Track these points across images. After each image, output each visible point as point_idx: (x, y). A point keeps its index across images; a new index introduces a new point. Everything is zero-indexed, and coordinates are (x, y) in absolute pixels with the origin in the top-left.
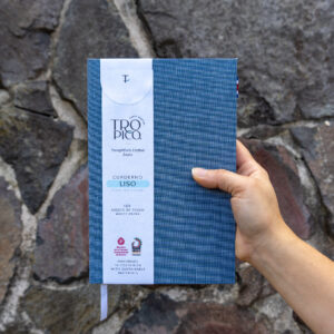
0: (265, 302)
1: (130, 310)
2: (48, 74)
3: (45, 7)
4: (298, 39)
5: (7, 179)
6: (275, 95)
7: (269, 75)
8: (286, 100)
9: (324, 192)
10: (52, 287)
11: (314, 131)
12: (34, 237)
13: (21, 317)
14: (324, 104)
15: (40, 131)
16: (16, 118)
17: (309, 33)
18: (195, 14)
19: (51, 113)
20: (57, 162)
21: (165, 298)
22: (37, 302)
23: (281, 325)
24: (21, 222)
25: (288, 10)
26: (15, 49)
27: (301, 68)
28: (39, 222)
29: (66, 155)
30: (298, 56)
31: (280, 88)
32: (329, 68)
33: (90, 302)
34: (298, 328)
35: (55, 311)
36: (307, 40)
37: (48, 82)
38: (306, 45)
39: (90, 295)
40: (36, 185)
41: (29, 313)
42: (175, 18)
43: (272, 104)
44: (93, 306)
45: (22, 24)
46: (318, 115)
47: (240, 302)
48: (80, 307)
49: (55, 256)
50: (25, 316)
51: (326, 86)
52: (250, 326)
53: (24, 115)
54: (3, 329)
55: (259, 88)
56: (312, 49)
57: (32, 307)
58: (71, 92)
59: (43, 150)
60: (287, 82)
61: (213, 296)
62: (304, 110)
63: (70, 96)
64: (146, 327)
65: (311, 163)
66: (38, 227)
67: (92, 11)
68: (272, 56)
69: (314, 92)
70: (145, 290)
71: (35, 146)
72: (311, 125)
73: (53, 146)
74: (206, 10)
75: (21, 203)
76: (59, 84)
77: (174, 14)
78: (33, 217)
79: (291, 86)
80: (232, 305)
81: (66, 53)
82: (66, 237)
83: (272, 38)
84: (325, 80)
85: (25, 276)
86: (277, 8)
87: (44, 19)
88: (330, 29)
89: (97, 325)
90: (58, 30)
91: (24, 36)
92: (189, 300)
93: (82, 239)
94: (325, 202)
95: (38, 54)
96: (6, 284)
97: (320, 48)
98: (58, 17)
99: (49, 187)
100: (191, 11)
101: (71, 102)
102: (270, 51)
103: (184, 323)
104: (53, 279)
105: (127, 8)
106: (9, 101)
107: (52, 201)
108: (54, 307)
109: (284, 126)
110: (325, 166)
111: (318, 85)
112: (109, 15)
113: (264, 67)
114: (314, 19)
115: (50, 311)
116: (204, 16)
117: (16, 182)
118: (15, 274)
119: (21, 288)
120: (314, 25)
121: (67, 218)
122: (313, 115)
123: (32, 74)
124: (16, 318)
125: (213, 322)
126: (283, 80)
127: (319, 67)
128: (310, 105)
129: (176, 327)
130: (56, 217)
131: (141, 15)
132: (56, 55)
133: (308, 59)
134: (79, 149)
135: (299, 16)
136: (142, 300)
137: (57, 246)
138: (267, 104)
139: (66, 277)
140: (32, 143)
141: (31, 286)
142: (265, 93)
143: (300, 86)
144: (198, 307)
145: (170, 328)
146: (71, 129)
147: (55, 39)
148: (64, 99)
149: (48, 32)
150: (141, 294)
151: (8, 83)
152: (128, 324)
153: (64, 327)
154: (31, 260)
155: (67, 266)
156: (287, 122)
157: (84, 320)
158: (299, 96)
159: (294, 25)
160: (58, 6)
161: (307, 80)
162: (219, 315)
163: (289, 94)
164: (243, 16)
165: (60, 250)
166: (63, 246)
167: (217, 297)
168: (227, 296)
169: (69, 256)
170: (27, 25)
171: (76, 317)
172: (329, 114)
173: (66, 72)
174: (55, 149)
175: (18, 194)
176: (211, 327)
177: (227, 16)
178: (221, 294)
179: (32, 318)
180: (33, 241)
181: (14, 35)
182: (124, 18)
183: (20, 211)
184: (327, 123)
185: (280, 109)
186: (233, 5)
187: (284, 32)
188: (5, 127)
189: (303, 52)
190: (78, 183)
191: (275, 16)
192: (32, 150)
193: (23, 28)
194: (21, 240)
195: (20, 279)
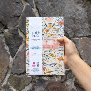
0: (67, 81)
1: (34, 82)
2: (18, 26)
3: (18, 11)
4: (74, 19)
5: (7, 49)
6: (69, 31)
7: (68, 27)
8: (72, 33)
9: (81, 54)
10: (16, 76)
11: (78, 40)
12: (12, 63)
13: (8, 83)
14: (80, 34)
15: (15, 38)
16: (10, 36)
17: (77, 18)
18: (51, 14)
19: (18, 34)
20: (19, 46)
21: (43, 79)
22: (12, 79)
23: (71, 87)
24: (9, 60)
25: (72, 13)
26: (11, 20)
27: (75, 26)
28: (14, 60)
29: (21, 44)
30: (74, 23)
31: (70, 30)
32: (81, 26)
33: (25, 80)
34: (75, 88)
35: (16, 82)
36: (76, 20)
37: (18, 28)
38: (76, 21)
39: (25, 78)
40: (13, 51)
41: (10, 82)
42: (46, 14)
43: (68, 33)
44: (25, 81)
45: (13, 15)
46: (79, 36)
47: (61, 81)
48: (22, 81)
49: (17, 68)
50: (9, 83)
51: (81, 30)
52: (64, 87)
53: (12, 35)
54: (3, 86)
55: (65, 30)
56: (77, 21)
57: (10, 81)
58: (23, 30)
59: (16, 43)
60: (72, 29)
61: (54, 79)
62: (76, 35)
63: (23, 31)
64: (38, 87)
65: (78, 47)
66: (13, 61)
67: (28, 12)
68: (68, 23)
69: (78, 31)
70: (38, 77)
71: (14, 42)
72: (78, 38)
73: (18, 42)
74: (54, 13)
75: (10, 55)
76: (20, 28)
77: (46, 13)
78: (12, 59)
79: (73, 29)
80: (59, 82)
81: (22, 21)
82: (20, 63)
83: (68, 19)
84: (80, 28)
85: (9, 73)
86: (69, 13)
87: (18, 14)
88: (81, 17)
89: (26, 86)
90: (21, 16)
91: (13, 17)
92: (49, 80)
93: (23, 64)
94: (81, 56)
95: (16, 21)
96: (5, 75)
97: (79, 21)
98: (21, 14)
99: (17, 51)
100: (50, 13)
101: (23, 32)
102: (68, 22)
103: (47, 86)
104: (16, 74)
105: (36, 12)
106: (9, 32)
107: (17, 55)
108: (16, 81)
109: (71, 39)
110: (81, 48)
111: (79, 29)
112: (32, 13)
113: (66, 25)
114: (78, 15)
115: (15, 82)
116: (53, 14)
117: (9, 50)
118: (7, 72)
119: (8, 76)
120: (78, 16)
121: (20, 59)
122: (78, 36)
123: (14, 26)
124: (6, 83)
125: (54, 86)
126: (71, 28)
127: (79, 25)
128: (77, 34)
129: (45, 87)
130: (18, 59)
131: (39, 14)
132: (20, 22)
133: (76, 24)
134: (24, 43)
135: (74, 14)
136: (37, 80)
137: (18, 66)
138: (67, 33)
139: (19, 73)
140: (13, 41)
141: (11, 75)
142: (67, 31)
143: (75, 30)
144: (51, 82)
145: (44, 87)
146: (22, 38)
147: (20, 18)
148: (21, 31)
149: (18, 17)
150: (37, 78)
151: (9, 28)
152: (34, 86)
153: (18, 86)
154: (11, 69)
155: (19, 71)
156: (72, 38)
157: (23, 84)
158: (75, 32)
159: (73, 16)
160: (21, 11)
161: (76, 28)
162: (56, 84)
163: (72, 31)
164: (62, 14)
165: (18, 67)
166: (19, 66)
167: (56, 79)
168: (58, 79)
169: (20, 68)
170: (14, 15)
171: (21, 84)
172: (82, 36)
173: (22, 25)
174: (19, 43)
175: (9, 53)
176: (54, 87)
177: (58, 14)
178: (56, 78)
179: (10, 84)
180: (12, 64)
181: (11, 17)
182: (35, 14)
183: (9, 57)
184: (81, 38)
185: (70, 35)
186: (59, 12)
187: (71, 18)
188: (7, 37)
189: (75, 22)
190: (23, 51)
191: (69, 14)
192: (13, 43)
193: (13, 16)
194: (9, 64)
195: (8, 73)
